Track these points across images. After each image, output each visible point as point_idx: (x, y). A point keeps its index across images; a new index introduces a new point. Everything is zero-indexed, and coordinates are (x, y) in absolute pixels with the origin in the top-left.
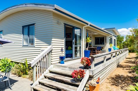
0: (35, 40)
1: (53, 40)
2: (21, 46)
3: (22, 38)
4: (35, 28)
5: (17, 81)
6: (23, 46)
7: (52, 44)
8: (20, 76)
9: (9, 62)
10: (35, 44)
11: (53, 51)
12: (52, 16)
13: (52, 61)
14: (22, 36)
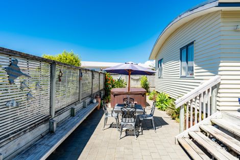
0: (195, 68)
1: (221, 64)
2: (179, 78)
3: (179, 65)
4: (195, 49)
5: (167, 124)
6: (181, 77)
7: (219, 73)
8: (173, 119)
9: (167, 98)
10: (195, 74)
11: (221, 86)
12: (220, 20)
13: (217, 105)
14: (180, 63)
